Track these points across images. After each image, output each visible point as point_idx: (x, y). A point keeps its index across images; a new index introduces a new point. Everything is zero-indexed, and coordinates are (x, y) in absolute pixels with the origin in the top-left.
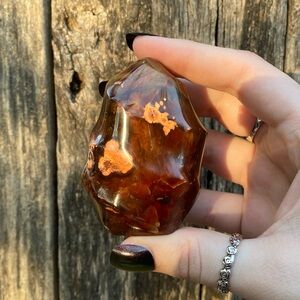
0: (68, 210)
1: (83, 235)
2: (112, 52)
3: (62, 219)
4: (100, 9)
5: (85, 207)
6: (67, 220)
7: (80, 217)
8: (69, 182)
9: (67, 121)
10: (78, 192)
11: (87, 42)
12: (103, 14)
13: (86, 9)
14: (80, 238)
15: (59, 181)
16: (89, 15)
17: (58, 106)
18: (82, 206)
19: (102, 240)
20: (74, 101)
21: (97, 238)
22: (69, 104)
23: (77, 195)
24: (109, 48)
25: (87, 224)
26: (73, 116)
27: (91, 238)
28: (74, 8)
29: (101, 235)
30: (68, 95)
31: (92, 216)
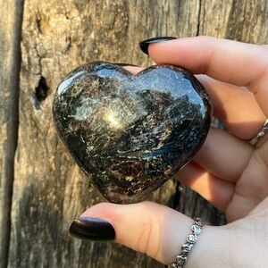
0: (21, 225)
1: (35, 253)
2: (83, 59)
3: (14, 233)
4: (75, 13)
5: (39, 223)
6: (19, 235)
7: (33, 233)
8: (24, 195)
9: (29, 128)
10: (33, 205)
11: (57, 47)
12: (77, 18)
13: (60, 12)
14: (32, 256)
15: (15, 192)
16: (62, 18)
17: (20, 112)
18: (36, 221)
19: (55, 260)
20: (38, 108)
21: (49, 258)
22: (32, 110)
23: (32, 209)
24: (80, 54)
25: (40, 241)
26: (35, 124)
27: (43, 256)
28: (48, 10)
29: (54, 254)
30: (33, 101)
31: (46, 233)
